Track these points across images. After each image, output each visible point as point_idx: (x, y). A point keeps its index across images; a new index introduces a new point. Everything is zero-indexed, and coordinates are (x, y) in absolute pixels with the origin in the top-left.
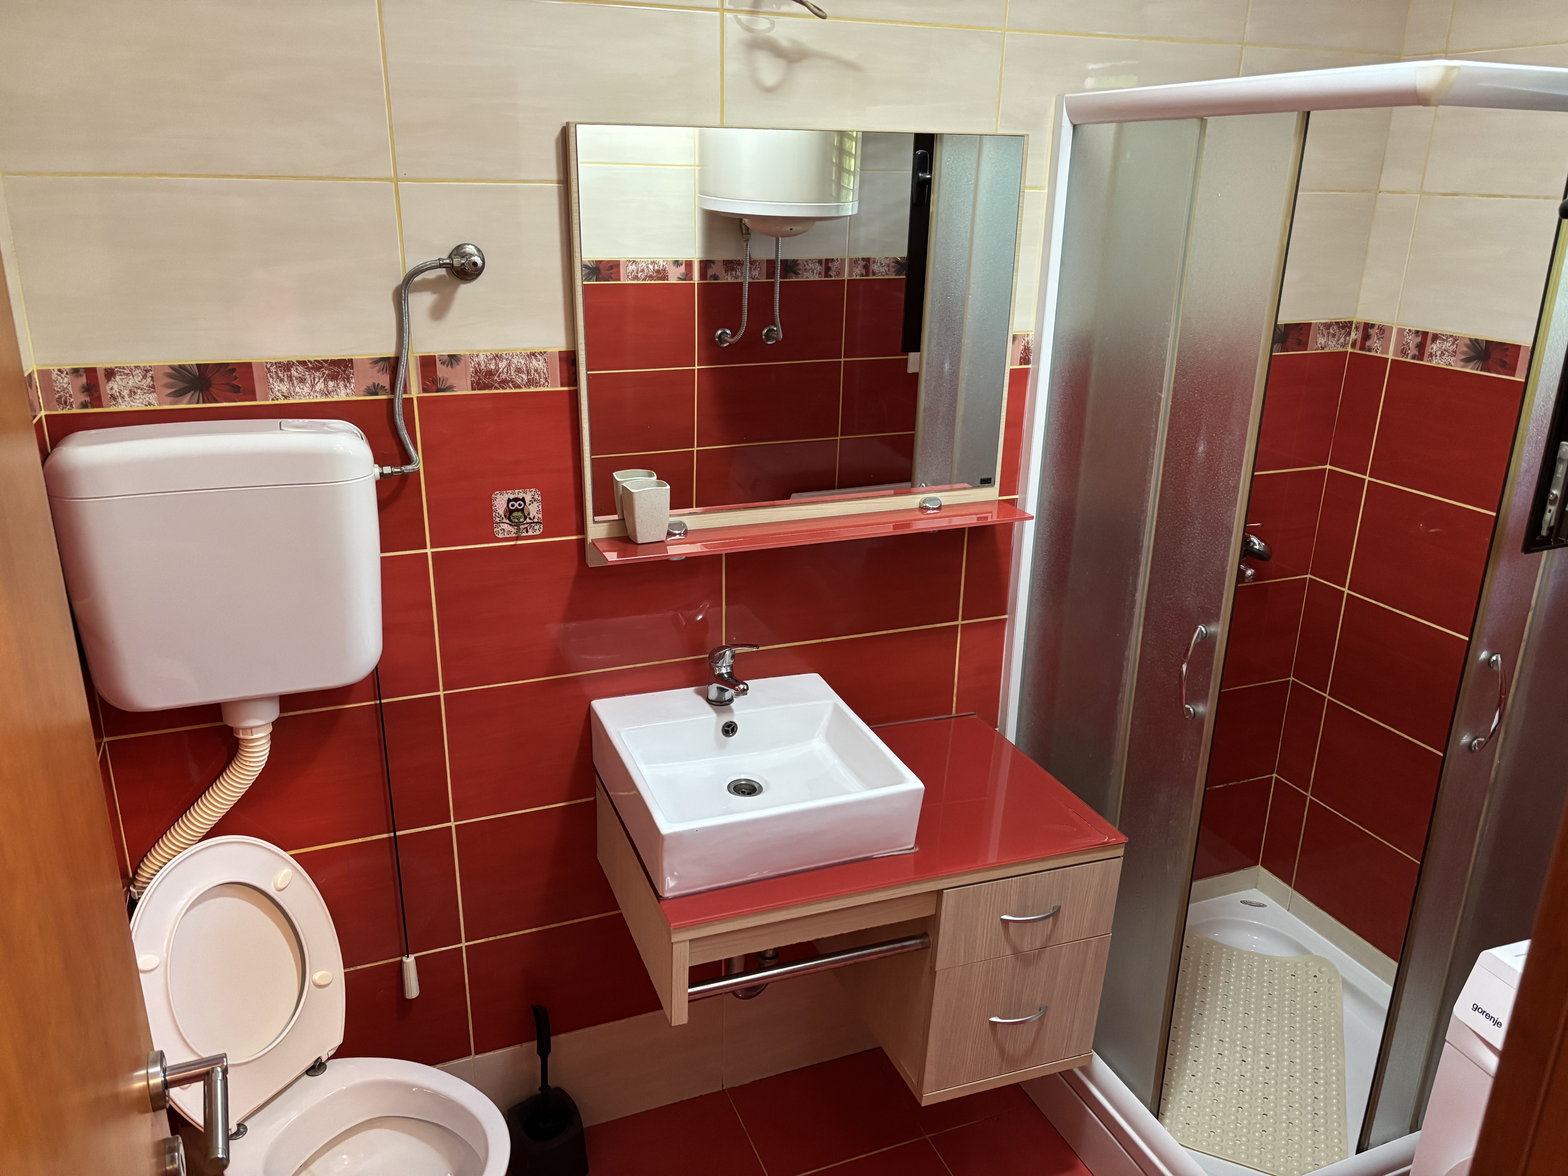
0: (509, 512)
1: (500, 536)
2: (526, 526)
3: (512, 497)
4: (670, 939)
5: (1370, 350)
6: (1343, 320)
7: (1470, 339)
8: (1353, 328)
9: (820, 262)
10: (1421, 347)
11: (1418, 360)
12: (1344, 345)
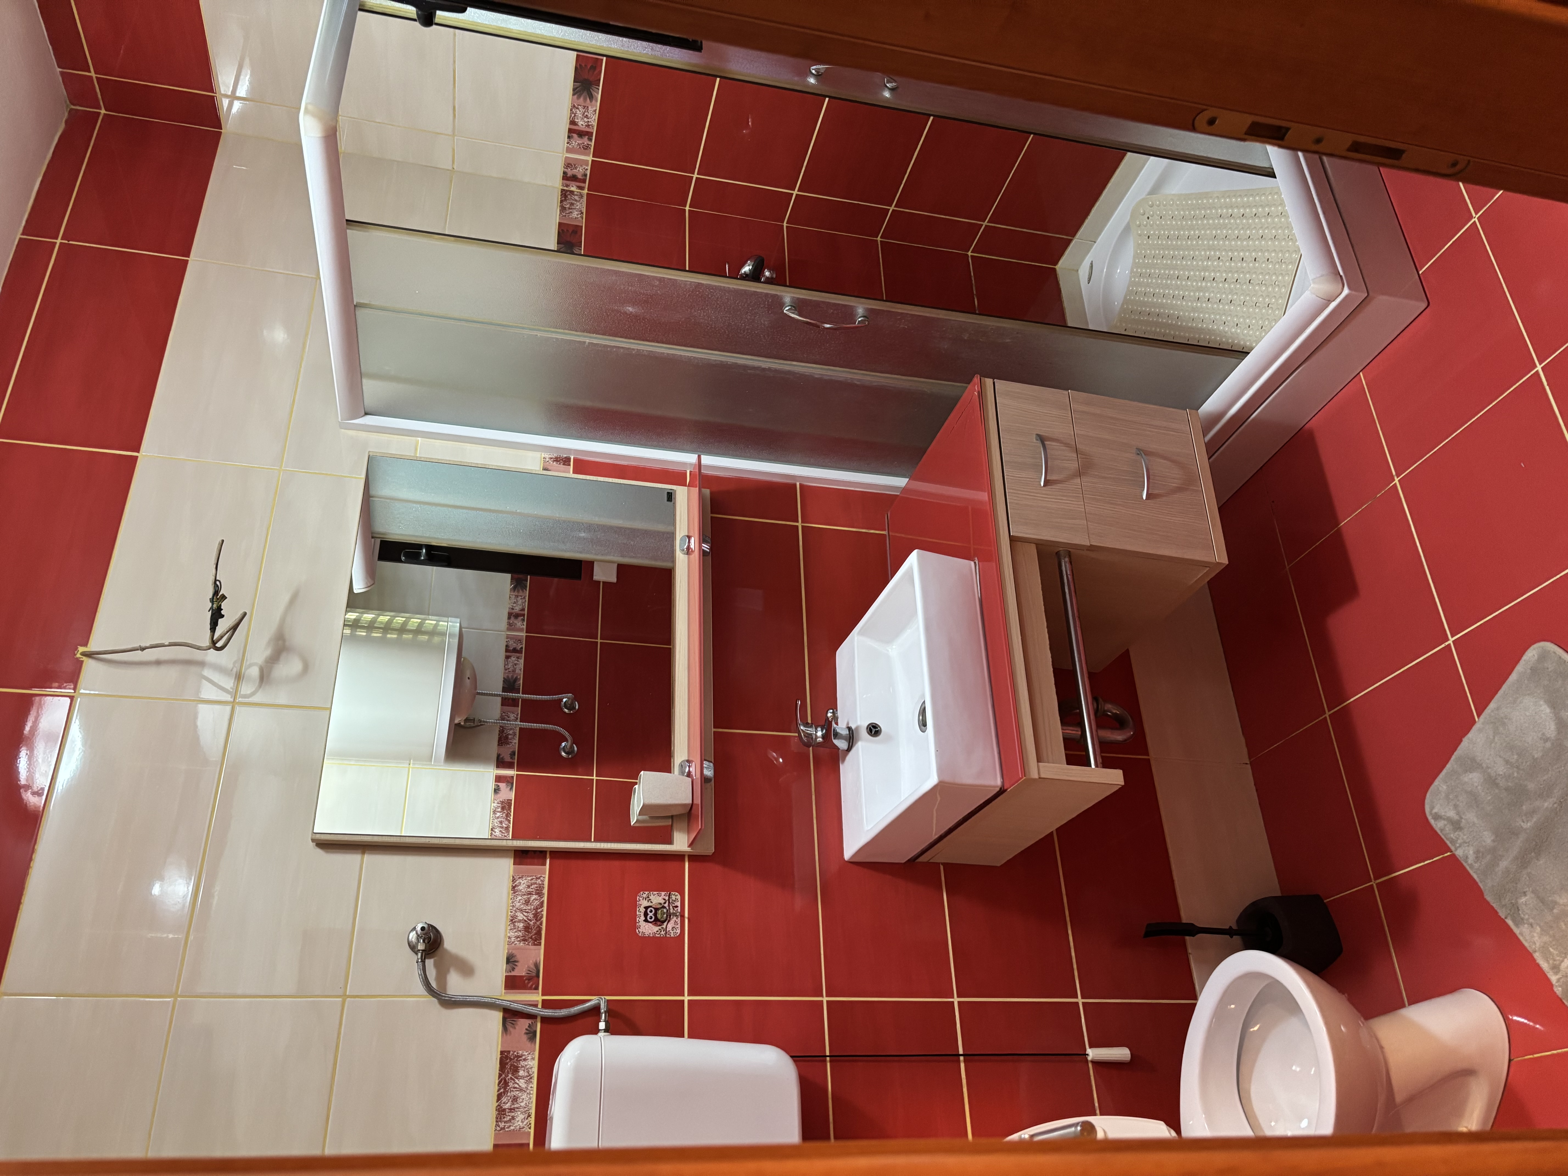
0: (657, 921)
1: (679, 931)
2: (671, 907)
3: (643, 918)
4: (1035, 780)
5: (585, 175)
6: (560, 197)
7: (574, 95)
8: (567, 189)
9: (507, 657)
10: (581, 134)
11: (592, 136)
12: (581, 196)
